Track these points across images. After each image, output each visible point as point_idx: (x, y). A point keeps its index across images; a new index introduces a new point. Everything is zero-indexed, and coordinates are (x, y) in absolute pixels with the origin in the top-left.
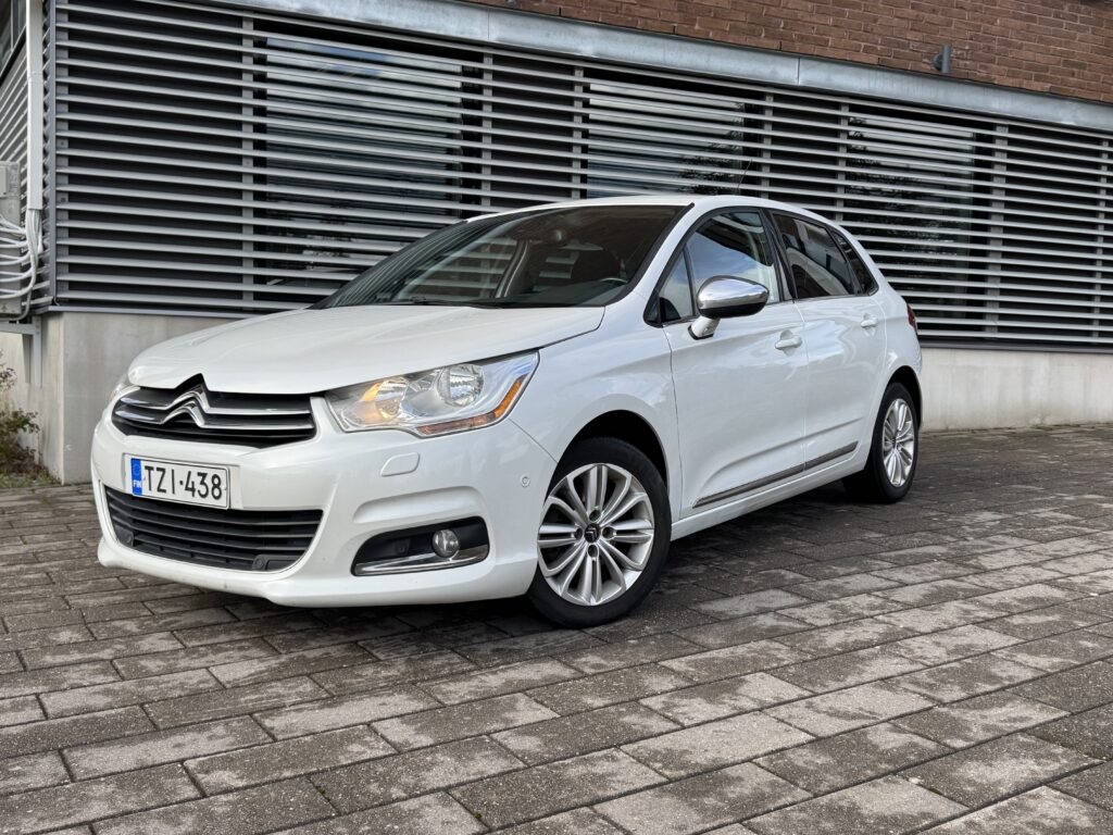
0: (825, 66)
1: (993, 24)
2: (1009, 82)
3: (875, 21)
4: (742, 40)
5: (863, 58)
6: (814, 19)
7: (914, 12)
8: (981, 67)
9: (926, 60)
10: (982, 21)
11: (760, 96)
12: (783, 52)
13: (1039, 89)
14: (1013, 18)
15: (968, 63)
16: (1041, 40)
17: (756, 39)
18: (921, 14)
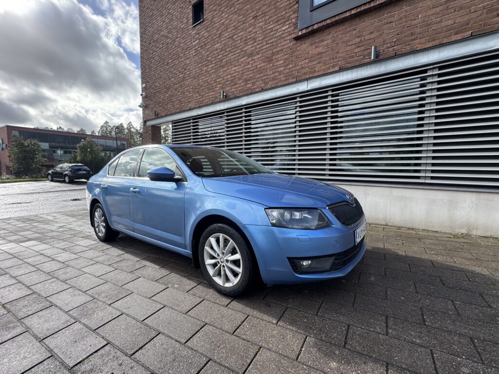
0: (319, 79)
1: (415, 20)
2: (430, 45)
3: (338, 52)
4: (283, 84)
5: (332, 70)
6: (309, 65)
7: (359, 39)
8: (406, 45)
9: (367, 57)
10: (406, 22)
11: (295, 98)
12: (298, 81)
13: (459, 39)
14: (433, 8)
15: (395, 47)
16: (461, 8)
17: (287, 81)
18: (362, 38)
